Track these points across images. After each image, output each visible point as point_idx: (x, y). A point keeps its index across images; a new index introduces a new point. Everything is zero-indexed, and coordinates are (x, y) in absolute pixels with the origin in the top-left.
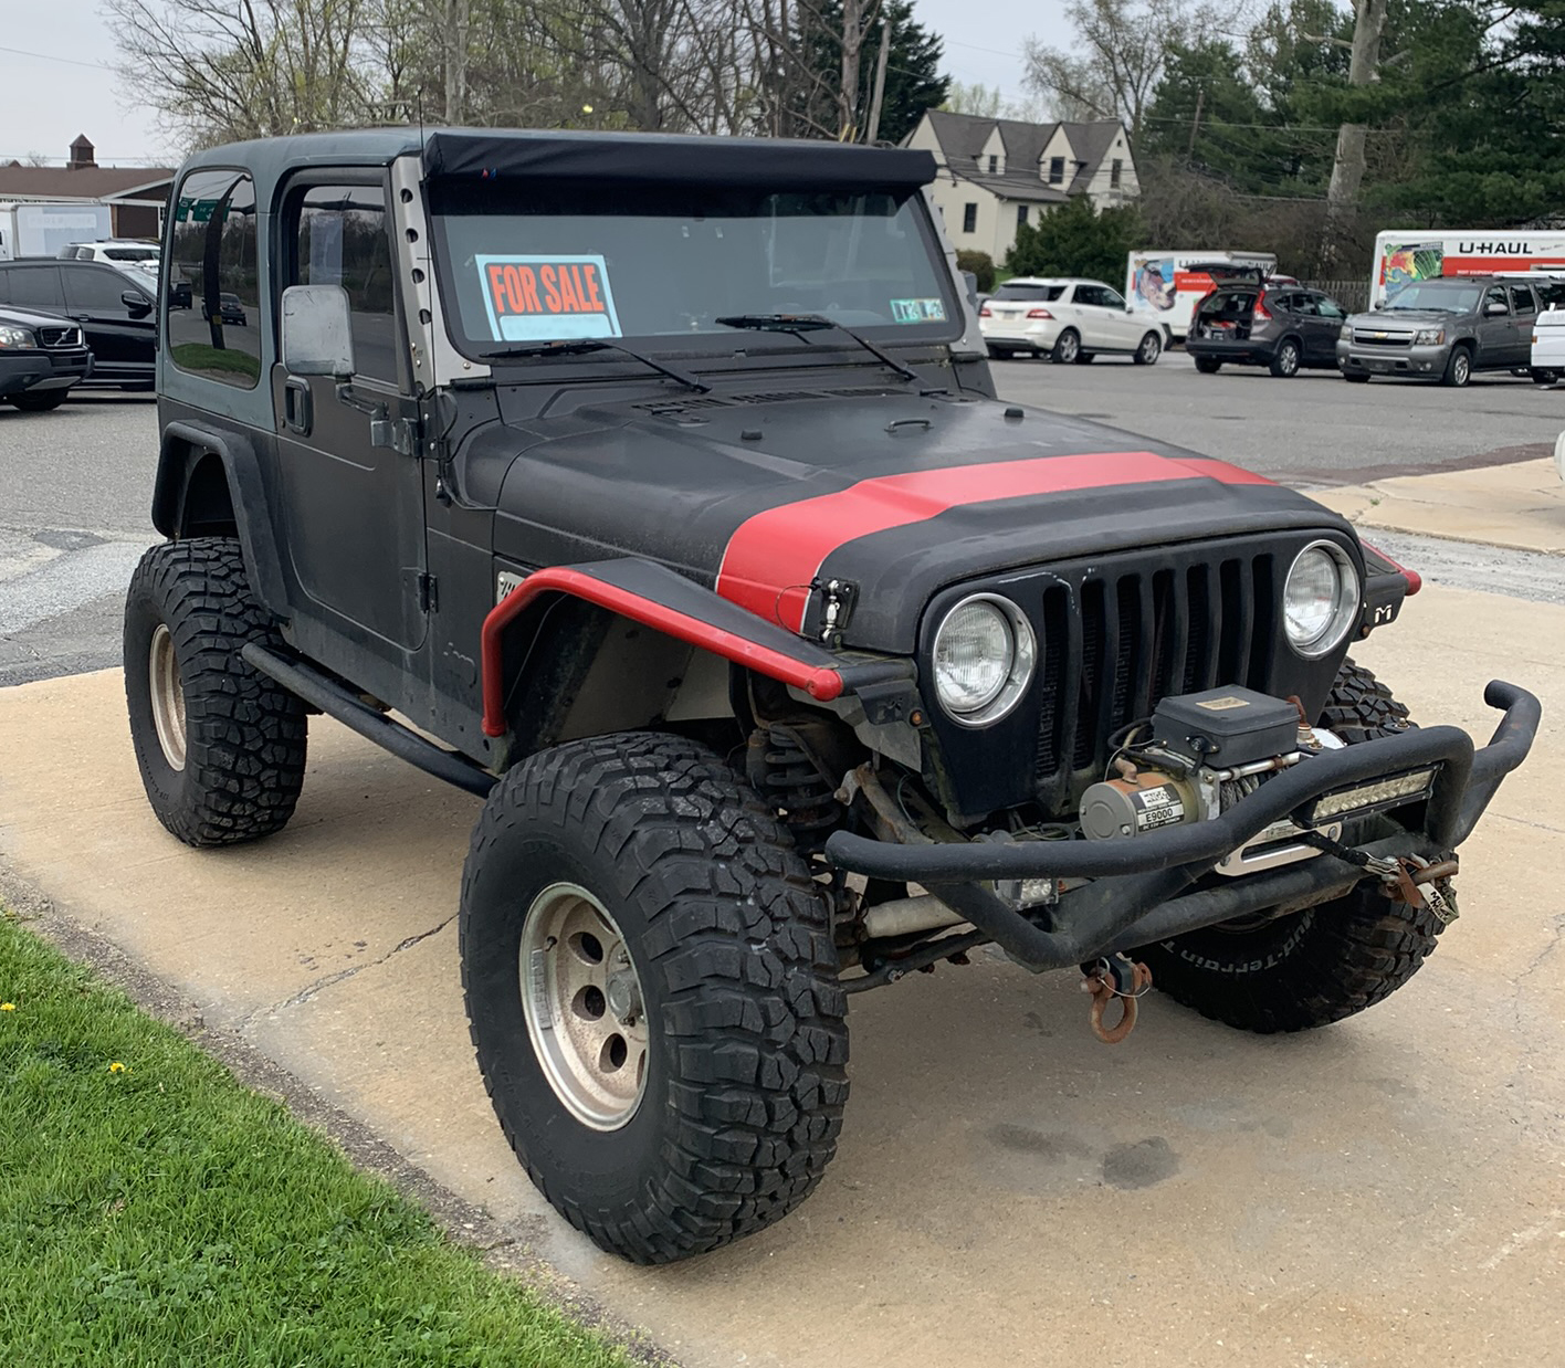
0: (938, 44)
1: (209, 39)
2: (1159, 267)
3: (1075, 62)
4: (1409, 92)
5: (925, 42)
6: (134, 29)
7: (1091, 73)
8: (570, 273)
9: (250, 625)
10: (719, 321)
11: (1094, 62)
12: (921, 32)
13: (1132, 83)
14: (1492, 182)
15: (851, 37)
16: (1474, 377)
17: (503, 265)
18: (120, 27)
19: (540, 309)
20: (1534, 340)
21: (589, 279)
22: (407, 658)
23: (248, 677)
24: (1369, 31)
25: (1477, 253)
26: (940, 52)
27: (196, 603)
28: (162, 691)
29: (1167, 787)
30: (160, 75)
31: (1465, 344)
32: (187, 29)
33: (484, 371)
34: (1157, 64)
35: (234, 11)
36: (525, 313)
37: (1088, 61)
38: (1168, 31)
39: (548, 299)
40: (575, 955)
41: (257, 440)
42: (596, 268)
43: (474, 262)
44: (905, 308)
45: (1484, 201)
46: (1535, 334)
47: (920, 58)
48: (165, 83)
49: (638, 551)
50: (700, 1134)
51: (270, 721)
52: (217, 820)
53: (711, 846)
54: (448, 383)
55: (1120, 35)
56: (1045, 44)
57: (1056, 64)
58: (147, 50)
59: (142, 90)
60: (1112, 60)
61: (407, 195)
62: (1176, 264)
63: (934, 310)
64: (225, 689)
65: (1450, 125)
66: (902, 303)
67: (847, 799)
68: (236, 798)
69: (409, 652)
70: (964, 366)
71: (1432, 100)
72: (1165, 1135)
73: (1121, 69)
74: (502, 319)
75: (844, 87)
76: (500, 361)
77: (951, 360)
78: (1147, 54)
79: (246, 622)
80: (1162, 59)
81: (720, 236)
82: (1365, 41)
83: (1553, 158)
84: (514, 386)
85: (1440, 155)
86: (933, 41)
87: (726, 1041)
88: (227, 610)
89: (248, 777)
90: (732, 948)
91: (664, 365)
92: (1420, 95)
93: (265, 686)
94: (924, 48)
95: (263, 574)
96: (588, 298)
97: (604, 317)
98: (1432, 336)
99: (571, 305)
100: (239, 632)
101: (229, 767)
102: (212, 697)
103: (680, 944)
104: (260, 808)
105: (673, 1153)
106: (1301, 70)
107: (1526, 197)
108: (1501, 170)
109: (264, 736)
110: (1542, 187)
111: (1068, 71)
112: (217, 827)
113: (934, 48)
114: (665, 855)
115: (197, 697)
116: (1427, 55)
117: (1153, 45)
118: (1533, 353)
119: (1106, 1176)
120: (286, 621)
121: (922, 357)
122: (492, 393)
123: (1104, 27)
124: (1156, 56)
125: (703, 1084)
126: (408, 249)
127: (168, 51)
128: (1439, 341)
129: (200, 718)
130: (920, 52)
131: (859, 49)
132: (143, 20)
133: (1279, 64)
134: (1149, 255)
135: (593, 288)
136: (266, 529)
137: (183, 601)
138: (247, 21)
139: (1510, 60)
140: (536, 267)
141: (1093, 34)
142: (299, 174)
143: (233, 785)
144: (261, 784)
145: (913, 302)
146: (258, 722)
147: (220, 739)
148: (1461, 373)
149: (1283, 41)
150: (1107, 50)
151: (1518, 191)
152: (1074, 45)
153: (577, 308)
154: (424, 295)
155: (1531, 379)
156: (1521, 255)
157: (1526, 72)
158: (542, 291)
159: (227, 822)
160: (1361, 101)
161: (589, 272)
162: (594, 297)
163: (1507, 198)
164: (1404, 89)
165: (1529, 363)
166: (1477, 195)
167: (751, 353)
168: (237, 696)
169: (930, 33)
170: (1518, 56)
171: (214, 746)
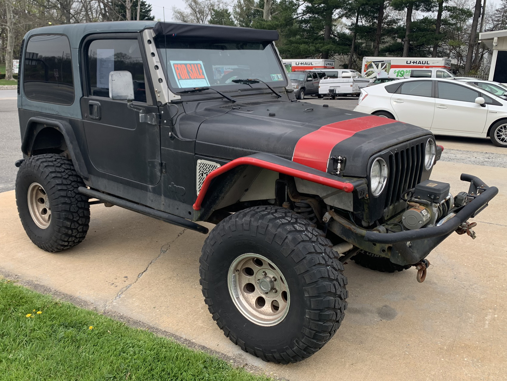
0: (151, 7)
2: (220, 69)
3: (186, 13)
4: (281, 23)
5: (147, 6)
7: (190, 16)
8: (194, 66)
9: (71, 181)
10: (233, 81)
11: (191, 13)
12: (146, 3)
13: (201, 19)
14: (302, 47)
15: (128, 4)
16: (305, 97)
17: (178, 64)
19: (189, 78)
20: (319, 87)
21: (199, 68)
22: (150, 188)
23: (73, 198)
24: (268, 7)
25: (300, 65)
26: (151, 9)
27: (53, 175)
28: (32, 204)
29: (425, 209)
31: (303, 88)
33: (178, 97)
34: (207, 15)
36: (185, 79)
37: (189, 13)
38: (210, 5)
39: (190, 74)
40: (243, 274)
41: (72, 122)
42: (201, 65)
43: (170, 63)
44: (274, 77)
45: (300, 51)
46: (319, 85)
47: (146, 10)
49: (260, 151)
50: (318, 325)
51: (81, 211)
52: (63, 243)
53: (310, 239)
54: (170, 101)
55: (198, 6)
56: (178, 8)
57: (181, 14)
60: (196, 13)
61: (149, 42)
62: (224, 68)
63: (280, 77)
64: (67, 202)
65: (291, 32)
66: (273, 75)
67: (326, 221)
68: (70, 236)
69: (150, 186)
71: (286, 25)
72: (387, 304)
73: (198, 16)
74: (180, 81)
75: (127, 18)
76: (182, 94)
77: (286, 91)
78: (205, 11)
79: (70, 180)
80: (209, 13)
81: (229, 55)
82: (267, 9)
83: (316, 40)
84: (186, 102)
85: (289, 40)
86: (149, 6)
88: (64, 177)
89: (75, 229)
90: (323, 269)
91: (224, 94)
92: (283, 24)
93: (79, 200)
94: (147, 8)
95: (79, 165)
96: (200, 74)
97: (204, 80)
98: (295, 86)
99: (196, 77)
100: (69, 183)
101: (69, 226)
102: (62, 205)
103: (309, 269)
104: (77, 238)
105: (307, 331)
106: (246, 17)
107: (311, 50)
108: (304, 44)
109: (79, 215)
110: (314, 48)
111: (185, 15)
112: (62, 245)
113: (149, 8)
114: (299, 243)
115: (57, 205)
116: (285, 13)
117: (206, 9)
118: (319, 90)
119: (381, 317)
120: (87, 179)
121: (281, 91)
122: (181, 104)
123: (193, 4)
124: (207, 12)
125: (319, 310)
126: (152, 59)
128: (297, 88)
129: (58, 212)
130: (146, 9)
131: (131, 7)
133: (240, 15)
134: (217, 66)
135: (201, 71)
136: (78, 150)
137: (48, 175)
139: (304, 15)
140: (186, 64)
141: (191, 6)
142: (90, 36)
143: (70, 232)
144: (78, 230)
146: (77, 211)
147: (66, 218)
148: (302, 96)
149: (242, 9)
150: (194, 10)
151: (309, 49)
152: (185, 8)
153: (198, 77)
154: (160, 74)
155: (317, 97)
156: (311, 65)
157: (308, 18)
158: (188, 72)
159: (66, 244)
160: (270, 25)
161: (199, 66)
163: (306, 51)
164: (280, 22)
165: (318, 93)
166: (299, 50)
167: (241, 91)
168: (70, 204)
169: (148, 4)
170: (306, 14)
171: (64, 220)
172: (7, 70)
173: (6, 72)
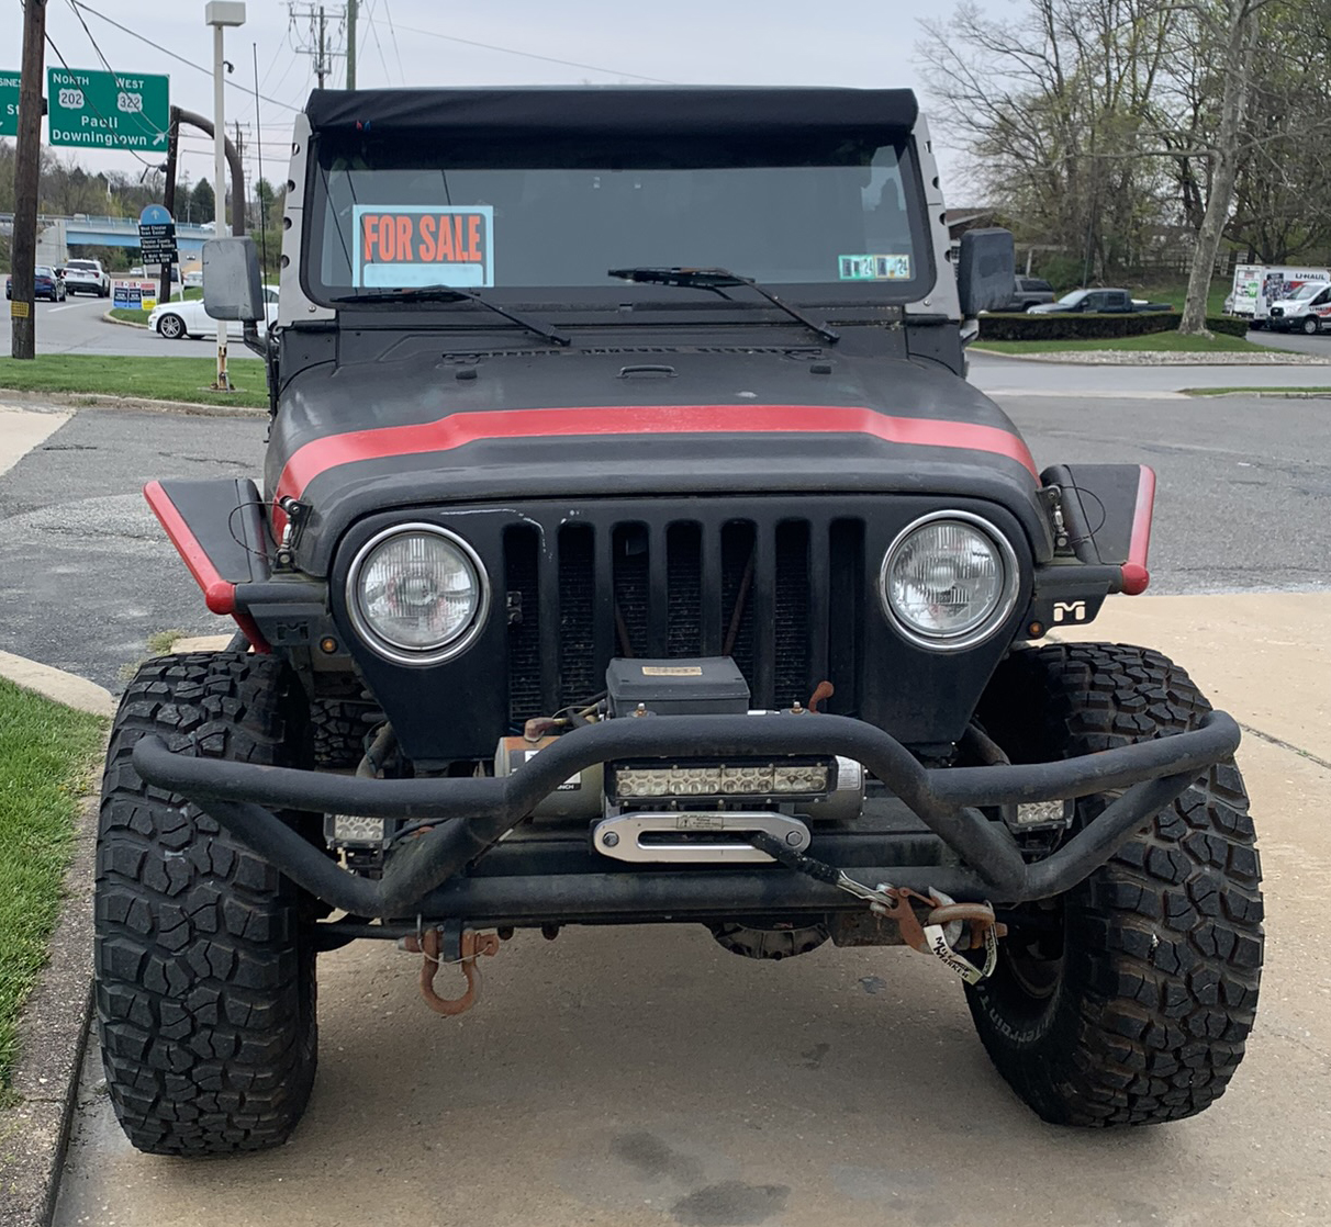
1: (1013, 80)
6: (941, 74)
8: (452, 224)
10: (611, 274)
17: (380, 215)
18: (928, 73)
19: (410, 257)
21: (472, 229)
30: (962, 118)
32: (993, 71)
33: (329, 314)
35: (1040, 51)
36: (394, 261)
39: (422, 247)
42: (482, 218)
43: (350, 212)
44: (857, 264)
48: (967, 125)
54: (290, 324)
58: (952, 93)
59: (945, 133)
63: (898, 267)
66: (855, 258)
70: (920, 331)
74: (367, 267)
76: (349, 306)
77: (903, 323)
84: (358, 330)
87: (117, 935)
91: (520, 317)
96: (466, 247)
97: (479, 267)
99: (445, 256)
121: (865, 319)
122: (334, 336)
127: (974, 93)
132: (950, 64)
135: (474, 238)
138: (1053, 59)
140: (416, 218)
145: (869, 258)
153: (450, 258)
158: (417, 240)
161: (473, 222)
162: (472, 247)
167: (639, 307)
172: (1189, 300)
173: (1187, 306)
